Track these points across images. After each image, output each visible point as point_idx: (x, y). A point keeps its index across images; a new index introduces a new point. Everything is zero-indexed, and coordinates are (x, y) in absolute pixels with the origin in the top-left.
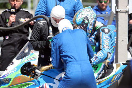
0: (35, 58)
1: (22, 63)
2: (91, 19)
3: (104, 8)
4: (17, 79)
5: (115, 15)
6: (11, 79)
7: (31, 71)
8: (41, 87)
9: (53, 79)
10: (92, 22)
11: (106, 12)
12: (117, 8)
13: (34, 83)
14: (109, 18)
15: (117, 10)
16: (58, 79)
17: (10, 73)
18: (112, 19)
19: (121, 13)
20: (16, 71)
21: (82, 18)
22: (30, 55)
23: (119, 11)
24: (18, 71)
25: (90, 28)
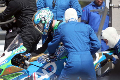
0: (24, 50)
1: (12, 54)
2: (48, 19)
3: (100, 4)
4: (8, 69)
5: (109, 10)
6: (2, 70)
7: (21, 62)
8: (30, 76)
9: (41, 69)
10: (48, 22)
11: (102, 7)
12: (111, 4)
13: (23, 73)
14: (103, 12)
15: (111, 6)
16: (46, 69)
17: (2, 64)
18: (106, 14)
19: (114, 8)
20: (7, 62)
21: (40, 18)
22: (19, 47)
23: (112, 6)
24: (9, 62)
25: (47, 28)
